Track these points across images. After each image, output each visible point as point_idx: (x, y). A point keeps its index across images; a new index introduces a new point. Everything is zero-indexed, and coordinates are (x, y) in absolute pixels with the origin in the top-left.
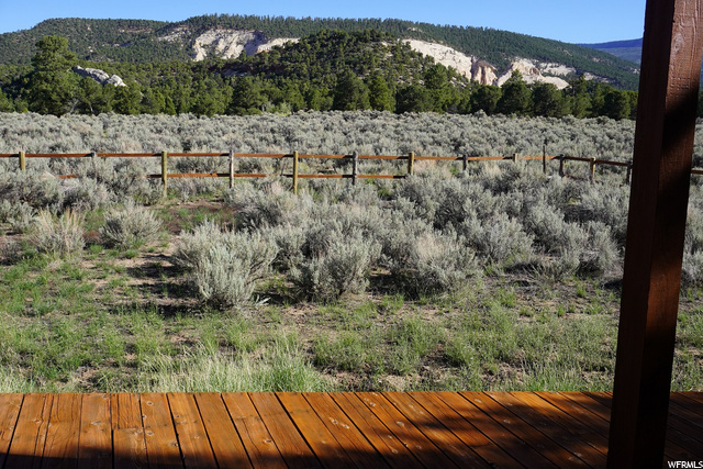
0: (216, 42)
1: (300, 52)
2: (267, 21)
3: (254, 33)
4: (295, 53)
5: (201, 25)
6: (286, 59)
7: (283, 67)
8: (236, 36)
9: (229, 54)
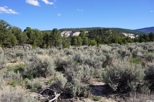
0: (65, 33)
2: (74, 29)
3: (72, 31)
5: (62, 30)
6: (91, 35)
8: (68, 32)
9: (68, 35)
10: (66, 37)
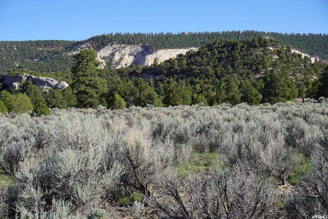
0: (113, 55)
1: (202, 58)
2: (151, 36)
3: (142, 47)
4: (199, 59)
6: (193, 64)
7: (192, 70)
8: (128, 49)
9: (123, 63)
10: (118, 67)
